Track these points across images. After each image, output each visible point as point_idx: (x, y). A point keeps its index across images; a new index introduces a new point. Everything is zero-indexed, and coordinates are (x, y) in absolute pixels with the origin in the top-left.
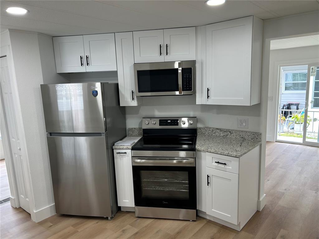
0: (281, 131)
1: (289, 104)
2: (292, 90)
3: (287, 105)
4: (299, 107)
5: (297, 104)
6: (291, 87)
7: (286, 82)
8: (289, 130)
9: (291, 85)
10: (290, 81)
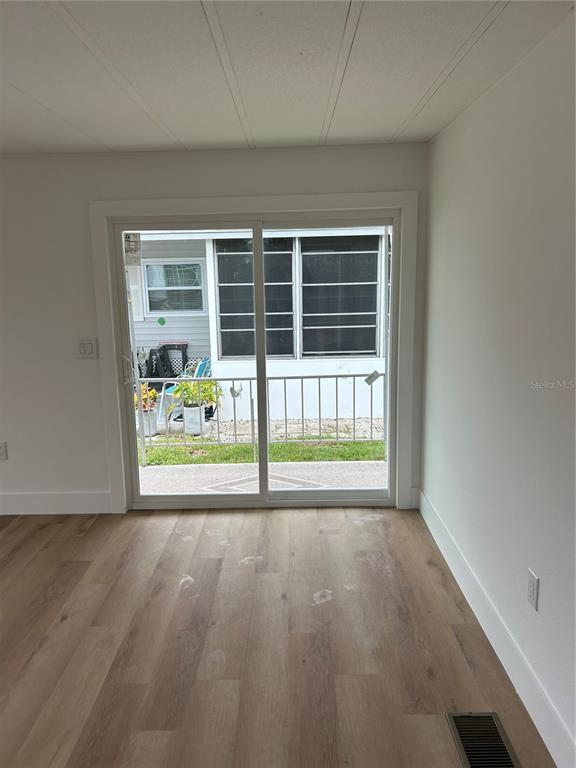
0: (153, 433)
1: (164, 346)
2: (167, 309)
3: (159, 351)
4: (189, 355)
5: (183, 346)
6: (165, 300)
7: (150, 289)
8: (172, 421)
9: (163, 297)
10: (160, 286)
